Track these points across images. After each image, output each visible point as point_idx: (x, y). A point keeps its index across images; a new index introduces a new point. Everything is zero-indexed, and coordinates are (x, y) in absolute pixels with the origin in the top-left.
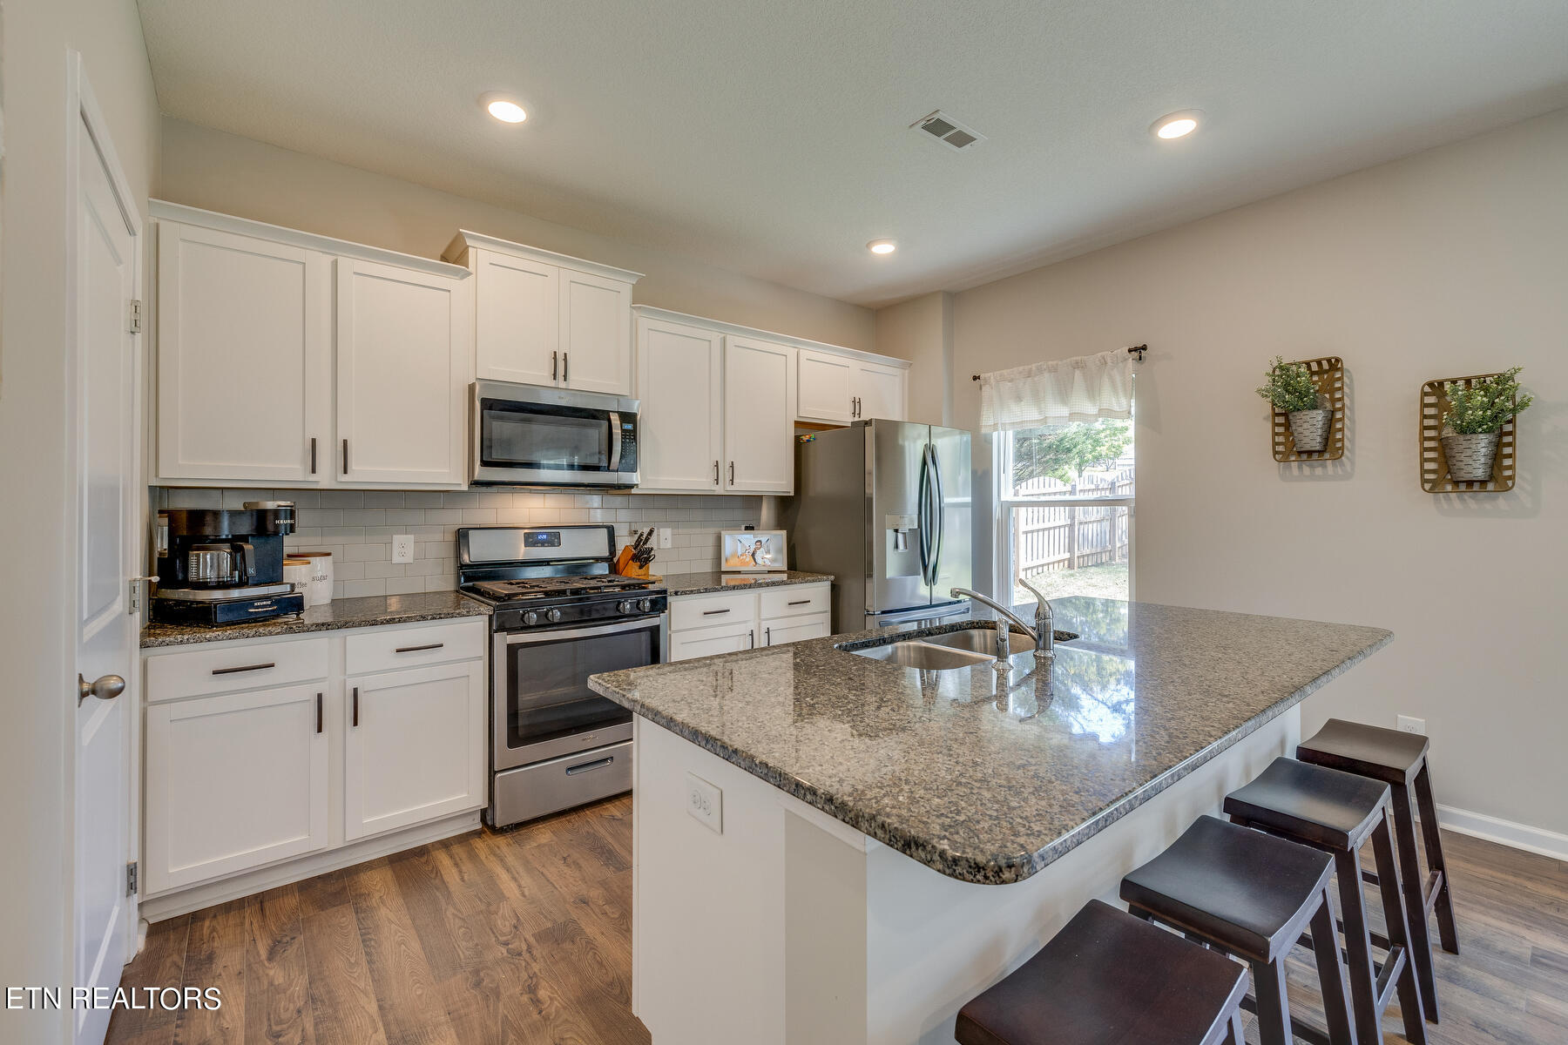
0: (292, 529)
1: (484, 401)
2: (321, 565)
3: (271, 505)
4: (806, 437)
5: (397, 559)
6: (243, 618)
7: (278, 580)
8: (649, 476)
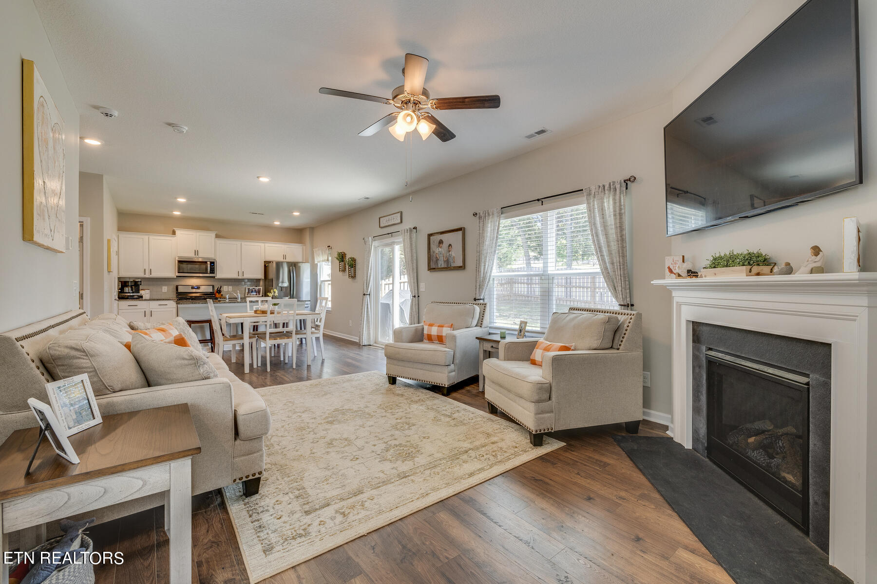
0: (141, 284)
1: (178, 261)
2: (148, 291)
3: (137, 280)
4: (267, 265)
5: (163, 291)
6: (132, 298)
7: (139, 293)
8: (220, 274)
